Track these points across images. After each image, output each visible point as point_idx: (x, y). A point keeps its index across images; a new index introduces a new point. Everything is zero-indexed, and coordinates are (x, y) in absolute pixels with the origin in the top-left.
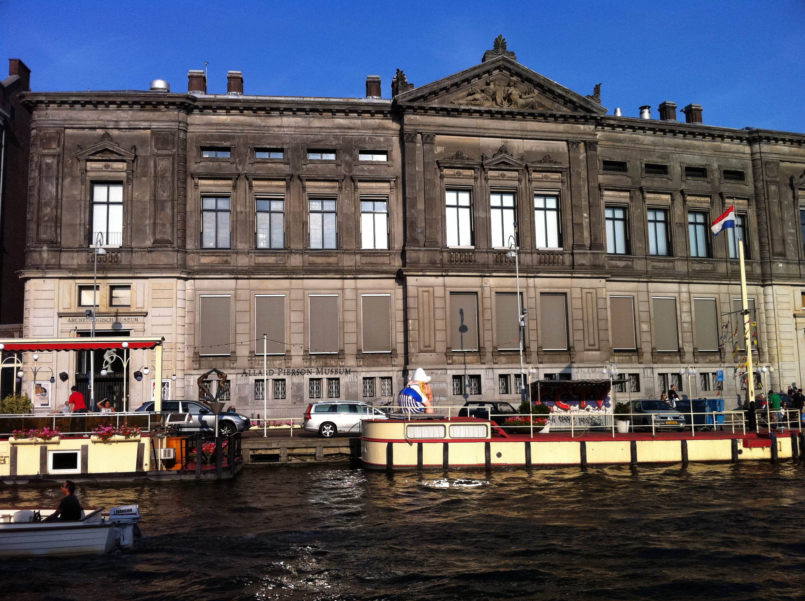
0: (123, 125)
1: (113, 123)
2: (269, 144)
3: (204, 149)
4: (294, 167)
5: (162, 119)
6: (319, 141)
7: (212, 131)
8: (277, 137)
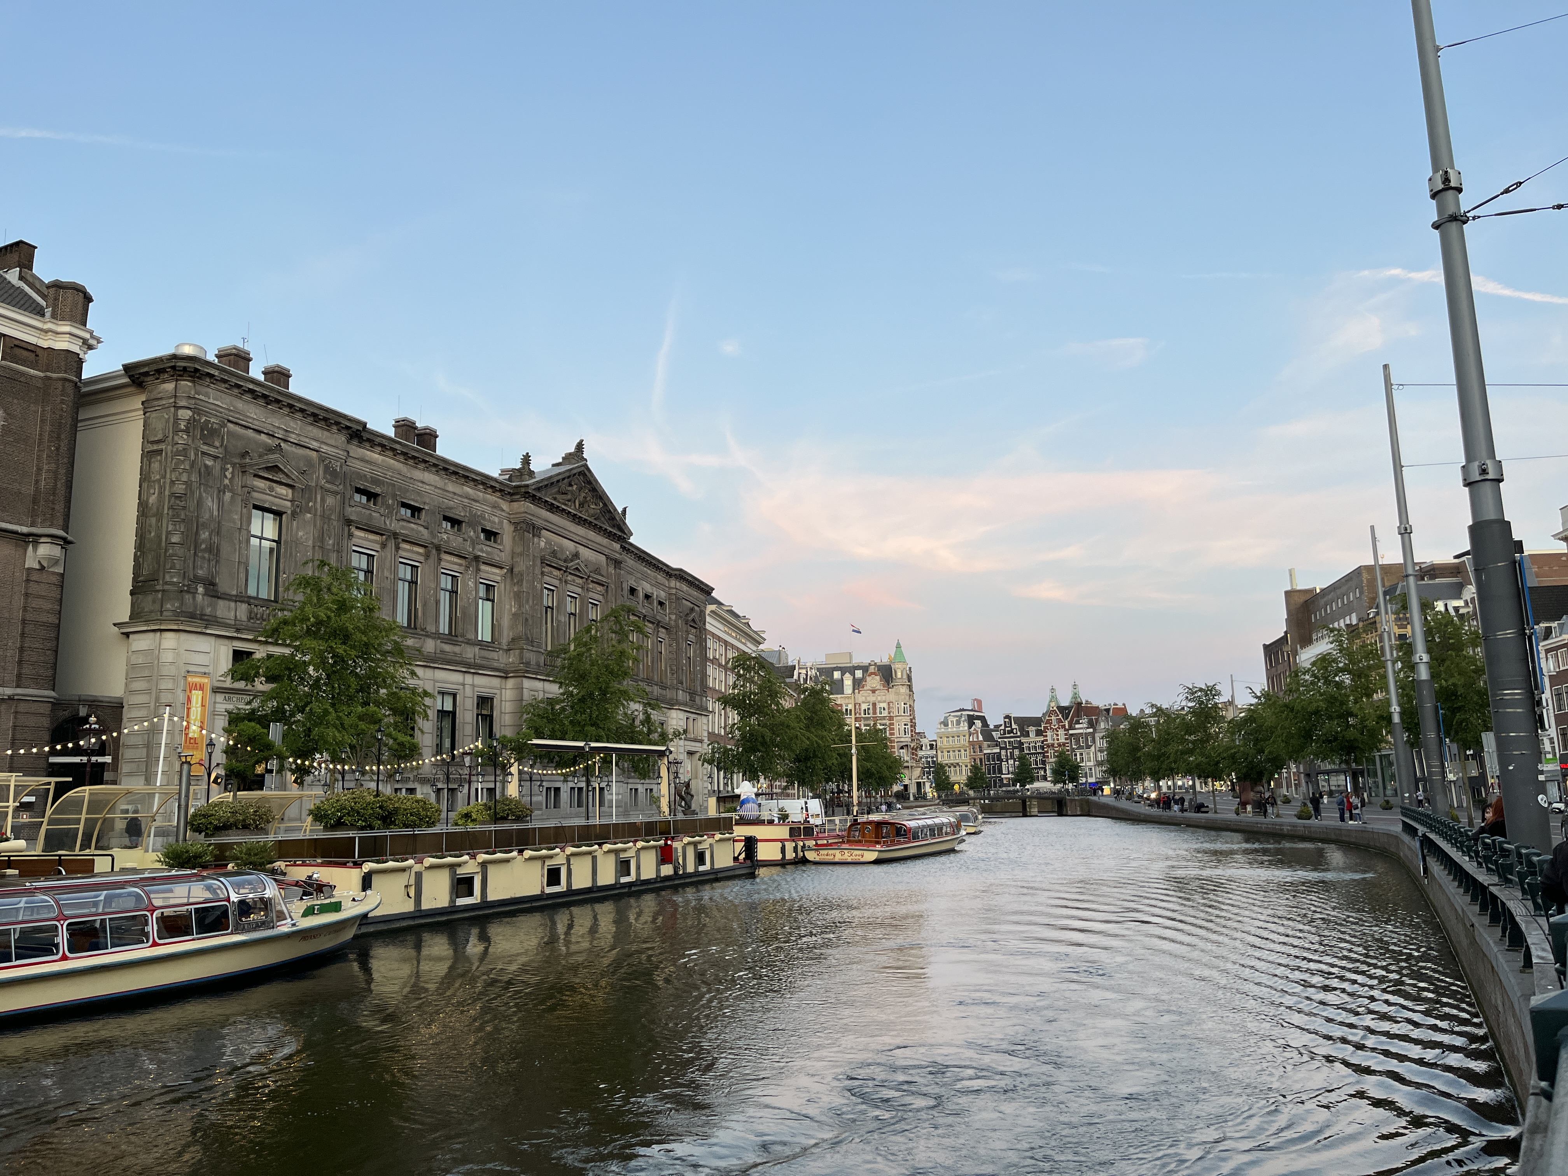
0: (293, 438)
1: (281, 432)
2: (413, 500)
3: (358, 491)
4: (432, 533)
5: (329, 442)
6: (451, 508)
7: (366, 469)
8: (419, 493)
